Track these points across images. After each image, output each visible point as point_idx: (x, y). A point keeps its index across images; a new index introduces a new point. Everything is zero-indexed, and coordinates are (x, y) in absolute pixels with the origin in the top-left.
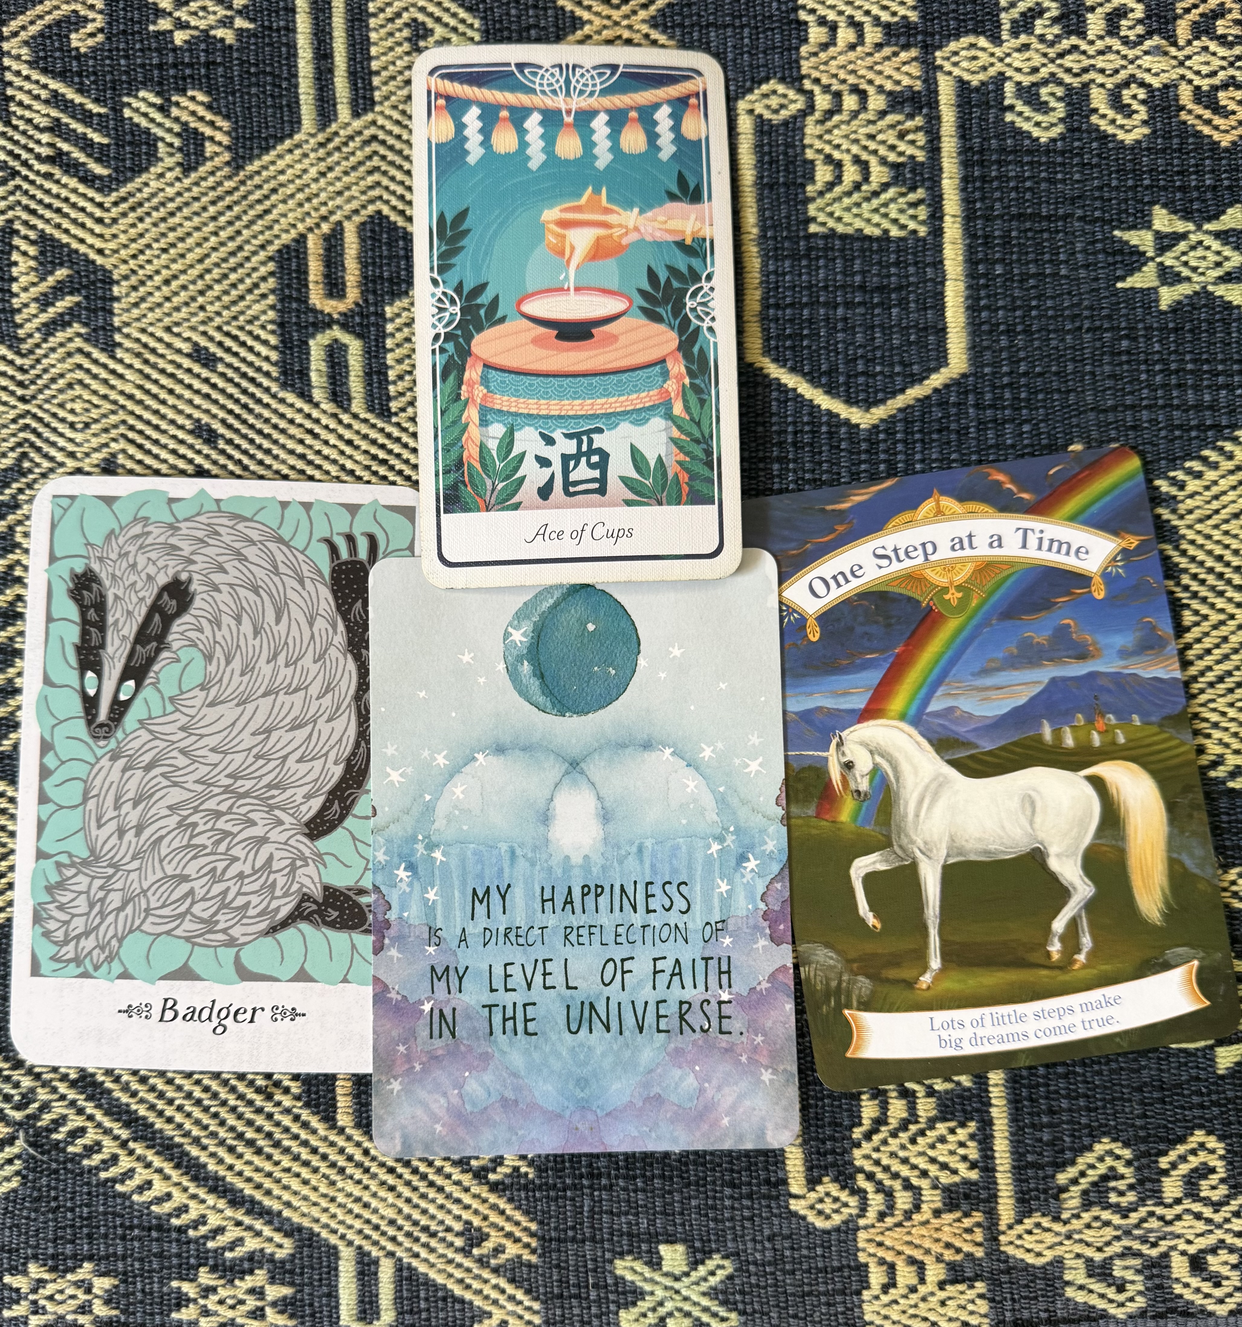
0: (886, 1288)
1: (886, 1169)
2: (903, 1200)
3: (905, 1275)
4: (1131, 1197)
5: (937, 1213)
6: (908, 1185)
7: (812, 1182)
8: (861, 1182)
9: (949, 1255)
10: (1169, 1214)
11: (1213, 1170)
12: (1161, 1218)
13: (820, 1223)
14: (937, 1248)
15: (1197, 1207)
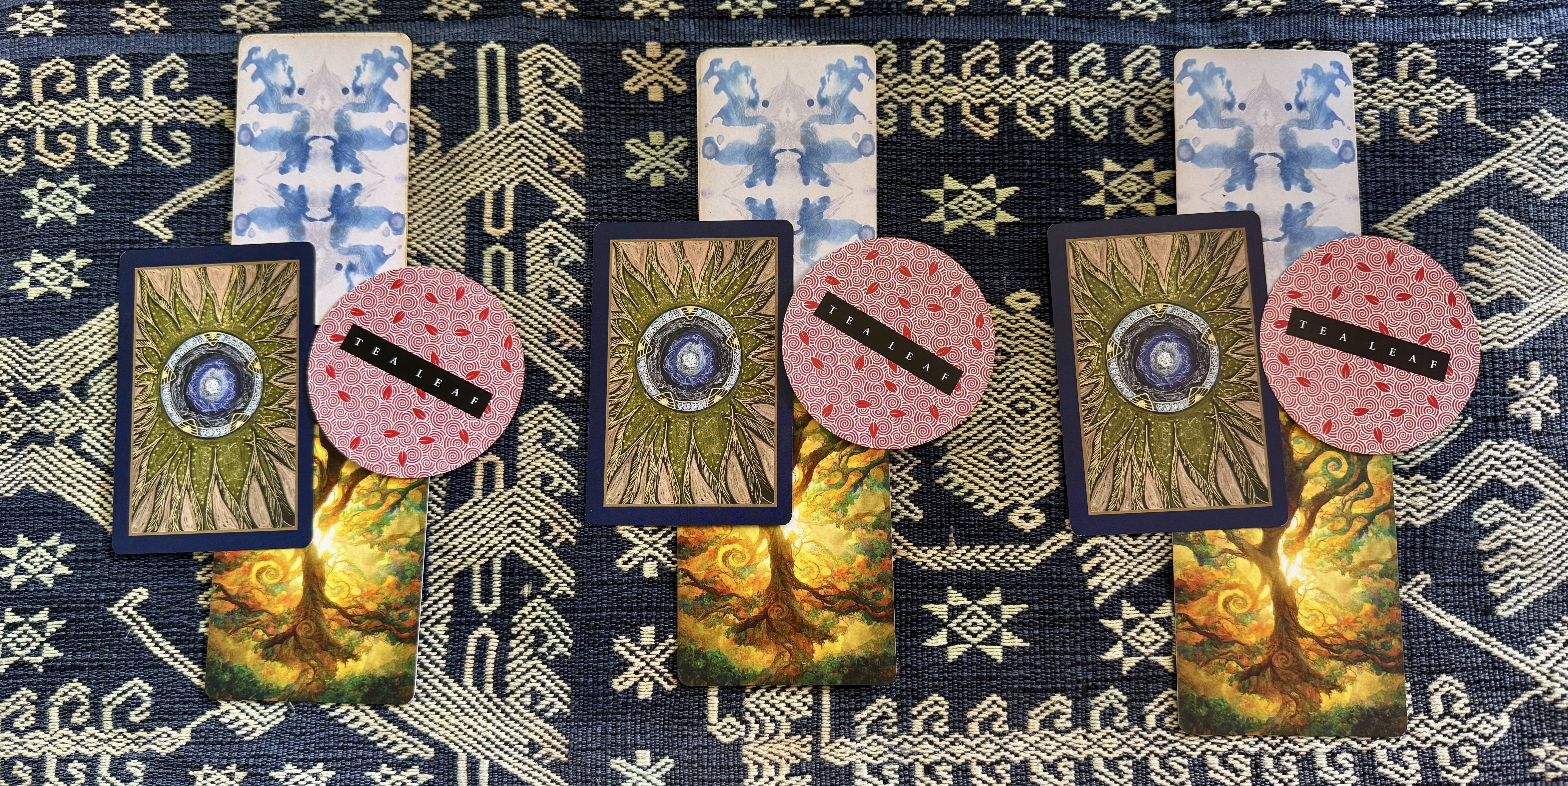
0: (758, 777)
1: (762, 710)
2: (770, 728)
3: (769, 771)
4: (895, 729)
5: (788, 736)
6: (773, 720)
7: (721, 717)
8: (748, 716)
9: (793, 760)
10: (916, 740)
11: (941, 717)
12: (911, 743)
13: (724, 739)
14: (787, 755)
15: (931, 737)
